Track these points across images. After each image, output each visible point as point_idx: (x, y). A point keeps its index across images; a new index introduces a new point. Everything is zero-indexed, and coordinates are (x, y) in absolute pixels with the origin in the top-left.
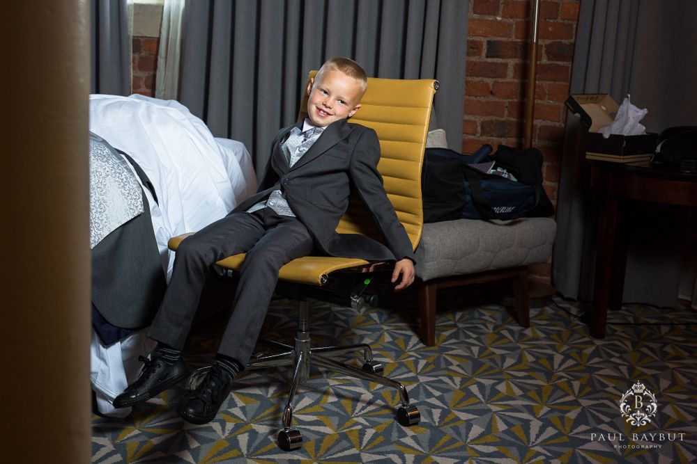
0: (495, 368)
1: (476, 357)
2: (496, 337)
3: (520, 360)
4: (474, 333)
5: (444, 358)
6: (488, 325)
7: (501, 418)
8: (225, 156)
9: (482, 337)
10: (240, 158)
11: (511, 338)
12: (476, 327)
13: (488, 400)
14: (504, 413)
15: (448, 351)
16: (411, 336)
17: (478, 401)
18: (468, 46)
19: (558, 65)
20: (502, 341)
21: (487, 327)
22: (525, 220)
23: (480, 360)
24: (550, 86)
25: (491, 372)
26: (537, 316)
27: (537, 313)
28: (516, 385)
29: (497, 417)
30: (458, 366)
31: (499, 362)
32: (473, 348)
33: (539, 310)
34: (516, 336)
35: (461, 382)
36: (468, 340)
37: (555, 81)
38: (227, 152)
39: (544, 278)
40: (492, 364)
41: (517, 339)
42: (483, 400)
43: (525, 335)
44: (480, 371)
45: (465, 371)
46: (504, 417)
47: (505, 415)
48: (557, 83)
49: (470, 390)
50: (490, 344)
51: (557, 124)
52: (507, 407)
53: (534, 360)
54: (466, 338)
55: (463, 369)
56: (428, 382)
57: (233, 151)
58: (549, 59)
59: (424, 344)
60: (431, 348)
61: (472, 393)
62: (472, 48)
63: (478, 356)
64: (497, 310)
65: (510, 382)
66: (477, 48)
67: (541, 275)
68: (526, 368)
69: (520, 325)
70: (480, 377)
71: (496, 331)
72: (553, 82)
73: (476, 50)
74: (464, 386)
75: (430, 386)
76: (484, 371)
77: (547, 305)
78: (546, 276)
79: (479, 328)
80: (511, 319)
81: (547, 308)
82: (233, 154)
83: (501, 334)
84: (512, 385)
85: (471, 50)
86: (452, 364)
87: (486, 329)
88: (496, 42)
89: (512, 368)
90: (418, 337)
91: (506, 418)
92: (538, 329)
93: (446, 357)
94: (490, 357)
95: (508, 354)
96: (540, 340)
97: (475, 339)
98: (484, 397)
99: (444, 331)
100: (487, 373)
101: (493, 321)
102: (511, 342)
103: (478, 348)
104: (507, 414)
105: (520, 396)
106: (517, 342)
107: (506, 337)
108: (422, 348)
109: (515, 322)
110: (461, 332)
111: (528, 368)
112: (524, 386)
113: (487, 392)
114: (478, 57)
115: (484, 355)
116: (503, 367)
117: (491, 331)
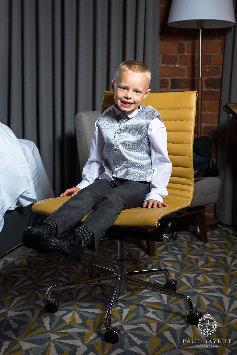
0: (194, 267)
1: (181, 261)
2: (190, 249)
3: (207, 261)
4: (177, 247)
5: (162, 262)
6: (184, 242)
7: (205, 297)
8: (23, 149)
9: (182, 249)
10: (32, 150)
11: (199, 249)
12: (177, 244)
13: (194, 287)
14: (205, 294)
15: (163, 258)
16: (140, 251)
17: (188, 287)
18: (160, 83)
19: (212, 91)
20: (195, 251)
21: (183, 243)
22: (203, 179)
23: (184, 262)
24: (208, 103)
25: (192, 269)
26: (210, 235)
27: (210, 234)
28: (208, 276)
29: (202, 296)
30: (171, 267)
31: (195, 263)
32: (178, 256)
33: (211, 232)
34: (202, 247)
35: (175, 276)
36: (174, 252)
37: (211, 100)
38: (24, 147)
39: (210, 214)
40: (191, 265)
41: (202, 249)
42: (191, 287)
43: (206, 247)
44: (185, 269)
45: (176, 270)
46: (206, 296)
47: (206, 295)
48: (212, 101)
49: (181, 281)
50: (187, 253)
51: (214, 125)
52: (207, 290)
53: (215, 261)
54: (173, 251)
55: (174, 268)
56: (155, 277)
57: (28, 146)
58: (207, 88)
59: (149, 255)
60: (153, 257)
61: (183, 283)
62: (163, 84)
63: (182, 260)
64: (186, 234)
65: (204, 275)
66: (166, 84)
67: (209, 213)
68: (211, 266)
69: (202, 241)
70: (186, 273)
71: (189, 245)
72: (210, 101)
73: (165, 85)
74: (178, 278)
75: (157, 280)
76: (188, 269)
77: (215, 229)
78: (211, 213)
79: (179, 244)
80: (195, 238)
81: (215, 231)
82: (28, 148)
83: (192, 247)
84: (206, 276)
85: (162, 85)
86: (167, 266)
87: (183, 245)
88: (176, 79)
89: (203, 267)
90: (144, 252)
91: (208, 297)
92: (212, 243)
93: (163, 262)
94: (189, 261)
95: (199, 258)
96: (216, 249)
97: (178, 250)
98: (191, 285)
99: (159, 247)
100: (189, 270)
101: (186, 240)
102: (199, 251)
103: (181, 256)
104: (207, 294)
105: (212, 282)
106: (203, 251)
107: (196, 249)
108: (148, 257)
109: (198, 240)
110: (168, 247)
111: (213, 265)
112: (213, 276)
113: (193, 282)
114: (166, 89)
115: (185, 260)
116: (198, 266)
117: (186, 246)
